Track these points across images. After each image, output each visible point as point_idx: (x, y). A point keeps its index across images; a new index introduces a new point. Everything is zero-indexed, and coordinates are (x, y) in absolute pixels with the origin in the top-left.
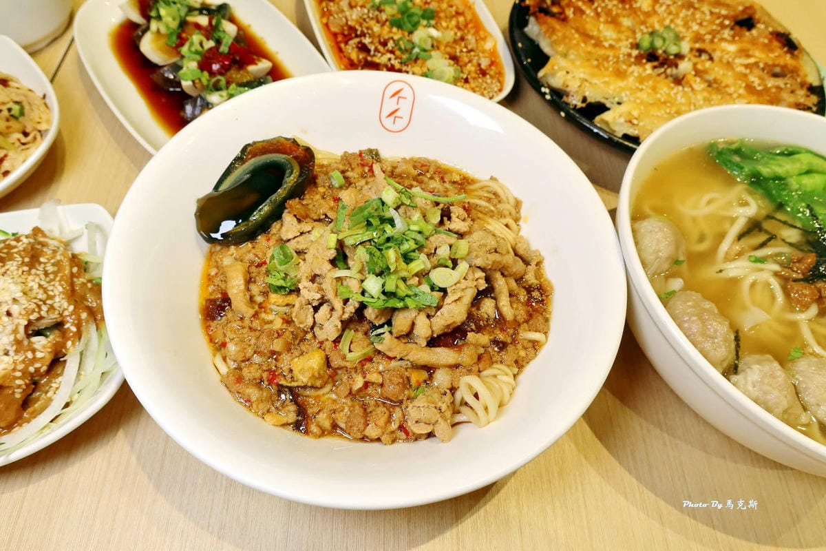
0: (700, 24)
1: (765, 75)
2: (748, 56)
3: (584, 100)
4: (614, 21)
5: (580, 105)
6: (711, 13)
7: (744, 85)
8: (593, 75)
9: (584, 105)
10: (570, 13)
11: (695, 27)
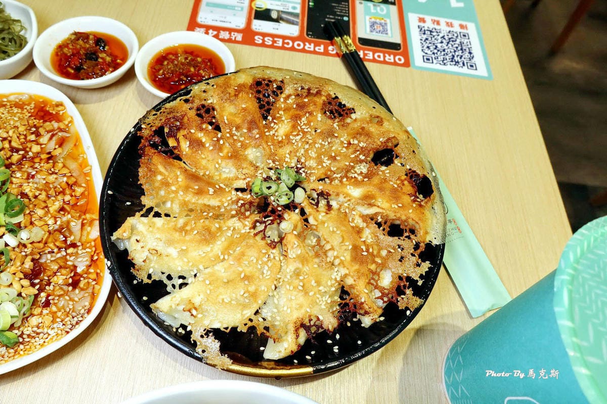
0: (334, 159)
1: (380, 232)
2: (371, 205)
3: (149, 277)
4: (235, 156)
5: (146, 281)
6: (349, 144)
7: (350, 247)
8: (170, 243)
9: (150, 282)
10: (185, 145)
11: (327, 162)
